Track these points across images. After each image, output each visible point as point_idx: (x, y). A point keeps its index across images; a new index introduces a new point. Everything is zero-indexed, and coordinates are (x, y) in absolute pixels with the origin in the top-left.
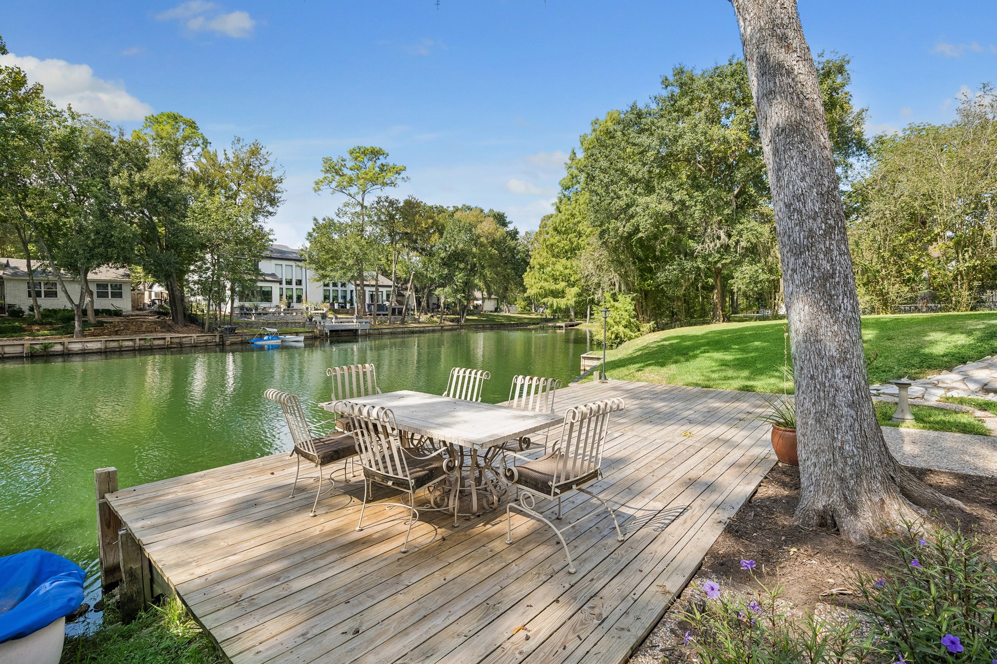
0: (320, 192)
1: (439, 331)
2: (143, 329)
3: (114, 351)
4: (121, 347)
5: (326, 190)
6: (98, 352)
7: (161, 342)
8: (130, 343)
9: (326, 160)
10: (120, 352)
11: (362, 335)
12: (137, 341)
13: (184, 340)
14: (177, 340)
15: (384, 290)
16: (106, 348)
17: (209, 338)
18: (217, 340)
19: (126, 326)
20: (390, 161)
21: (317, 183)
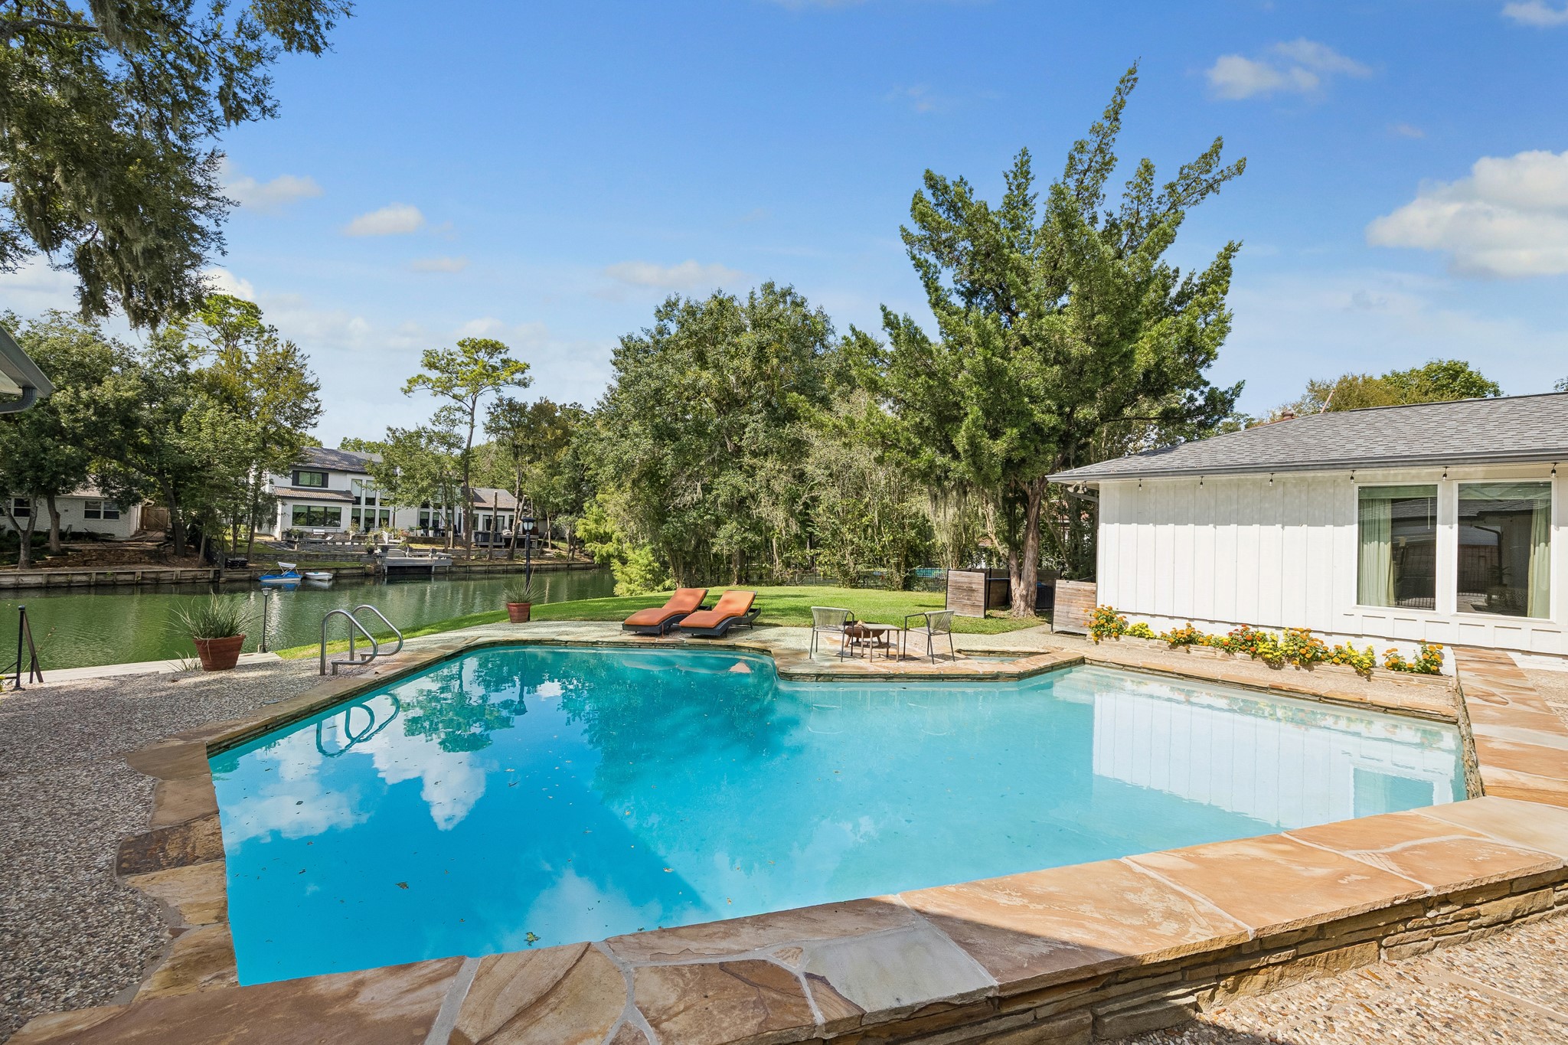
0: (411, 394)
1: (564, 569)
2: (125, 559)
3: (60, 587)
4: (72, 582)
5: (422, 392)
6: (38, 588)
7: (129, 577)
8: (84, 578)
9: (428, 354)
10: (69, 588)
11: (436, 573)
12: (94, 576)
13: (162, 575)
14: (153, 576)
15: (507, 515)
16: (48, 582)
17: (199, 573)
18: (211, 576)
19: (100, 555)
20: (511, 355)
21: (410, 382)
